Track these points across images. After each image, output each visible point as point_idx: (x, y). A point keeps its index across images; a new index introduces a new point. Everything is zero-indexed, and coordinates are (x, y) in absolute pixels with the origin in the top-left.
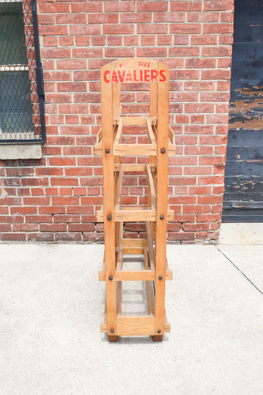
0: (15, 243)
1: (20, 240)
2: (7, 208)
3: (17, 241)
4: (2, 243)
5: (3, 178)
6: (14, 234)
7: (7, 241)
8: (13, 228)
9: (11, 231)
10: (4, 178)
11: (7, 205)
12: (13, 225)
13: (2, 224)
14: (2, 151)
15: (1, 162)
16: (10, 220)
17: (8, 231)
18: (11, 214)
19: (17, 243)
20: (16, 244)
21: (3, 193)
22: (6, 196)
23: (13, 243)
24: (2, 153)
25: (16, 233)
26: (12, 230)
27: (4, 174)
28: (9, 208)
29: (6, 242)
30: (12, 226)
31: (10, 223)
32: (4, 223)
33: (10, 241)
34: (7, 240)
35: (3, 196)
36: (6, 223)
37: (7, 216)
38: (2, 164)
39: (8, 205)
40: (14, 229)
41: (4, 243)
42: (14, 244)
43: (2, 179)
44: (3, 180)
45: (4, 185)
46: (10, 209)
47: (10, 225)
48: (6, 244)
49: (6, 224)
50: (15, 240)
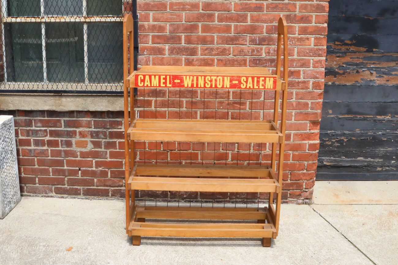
0: (98, 198)
1: (102, 196)
2: (92, 161)
3: (99, 196)
4: (84, 199)
5: (89, 130)
6: (97, 189)
7: (89, 197)
8: (96, 183)
9: (94, 186)
10: (90, 130)
11: (91, 158)
12: (97, 180)
13: (85, 178)
14: (91, 102)
15: (89, 113)
16: (94, 174)
17: (90, 186)
18: (96, 168)
19: (100, 198)
20: (98, 199)
21: (88, 146)
22: (91, 148)
23: (96, 198)
24: (91, 104)
25: (99, 188)
26: (95, 184)
27: (91, 126)
28: (94, 161)
29: (88, 197)
30: (95, 180)
31: (94, 177)
32: (88, 177)
33: (93, 197)
34: (90, 195)
35: (89, 149)
36: (89, 177)
37: (92, 170)
38: (90, 115)
39: (93, 158)
40: (98, 184)
41: (86, 199)
42: (97, 199)
43: (89, 131)
44: (90, 132)
45: (90, 137)
46: (94, 163)
47: (94, 179)
48: (88, 199)
49: (89, 178)
50: (98, 196)
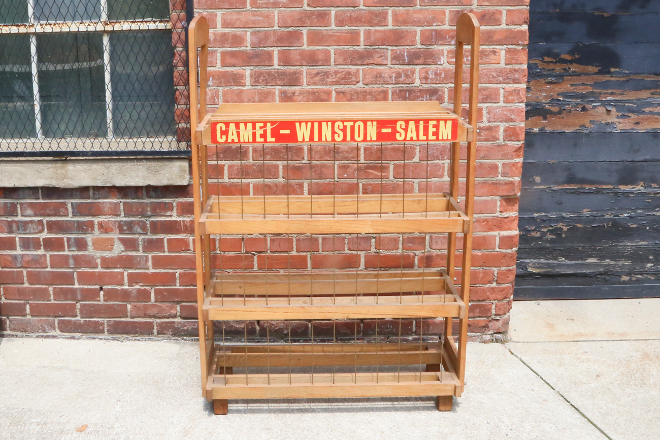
0: (134, 338)
1: (142, 334)
2: (122, 274)
3: (137, 335)
4: (110, 339)
5: (116, 219)
6: (133, 322)
7: (119, 336)
8: (131, 311)
9: (127, 317)
10: (118, 219)
11: (121, 269)
12: (132, 306)
13: (112, 303)
14: (117, 170)
15: (116, 190)
16: (126, 295)
17: (121, 317)
18: (129, 286)
19: (138, 338)
20: (135, 340)
21: (115, 247)
22: (120, 252)
23: (130, 338)
24: (118, 175)
25: (136, 320)
26: (129, 314)
27: (119, 213)
28: (126, 274)
29: (117, 336)
30: (129, 307)
31: (126, 302)
32: (116, 301)
33: (125, 336)
34: (120, 334)
35: (116, 252)
36: (119, 301)
37: (122, 289)
38: (117, 194)
39: (124, 268)
40: (133, 313)
41: (114, 339)
42: (132, 340)
43: (115, 221)
44: (117, 223)
45: (118, 232)
46: (127, 277)
47: (126, 305)
48: (117, 340)
49: (119, 303)
50: (134, 334)
